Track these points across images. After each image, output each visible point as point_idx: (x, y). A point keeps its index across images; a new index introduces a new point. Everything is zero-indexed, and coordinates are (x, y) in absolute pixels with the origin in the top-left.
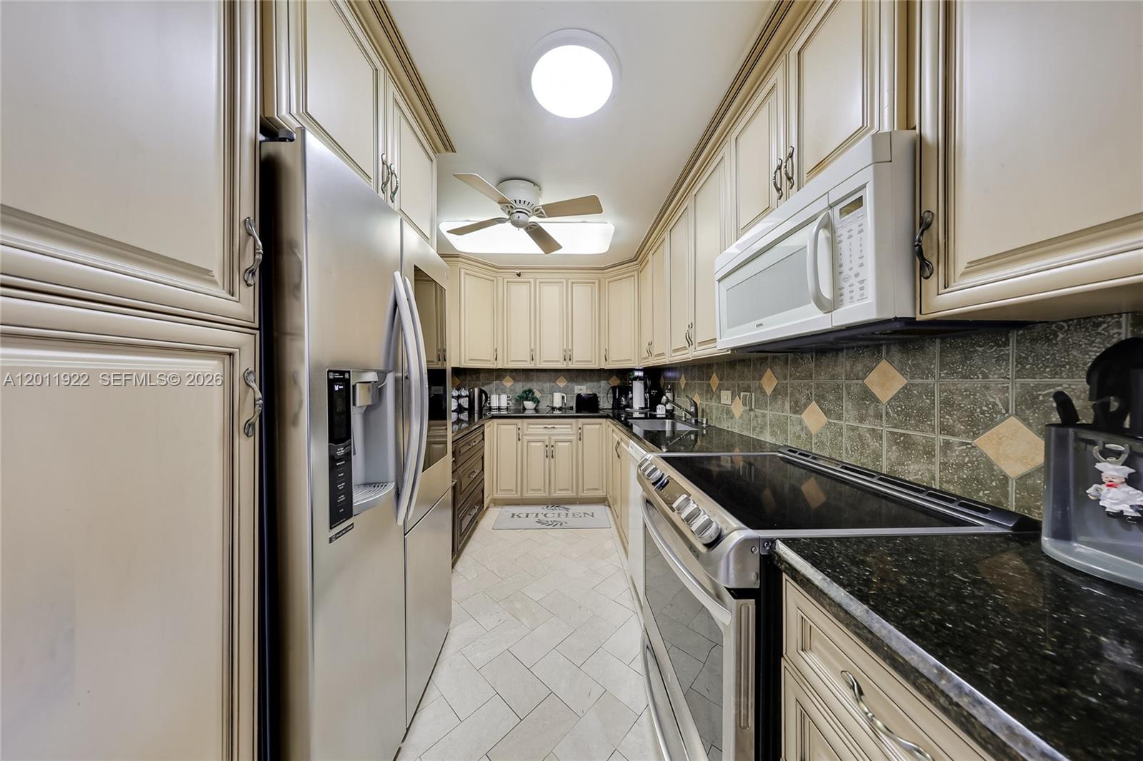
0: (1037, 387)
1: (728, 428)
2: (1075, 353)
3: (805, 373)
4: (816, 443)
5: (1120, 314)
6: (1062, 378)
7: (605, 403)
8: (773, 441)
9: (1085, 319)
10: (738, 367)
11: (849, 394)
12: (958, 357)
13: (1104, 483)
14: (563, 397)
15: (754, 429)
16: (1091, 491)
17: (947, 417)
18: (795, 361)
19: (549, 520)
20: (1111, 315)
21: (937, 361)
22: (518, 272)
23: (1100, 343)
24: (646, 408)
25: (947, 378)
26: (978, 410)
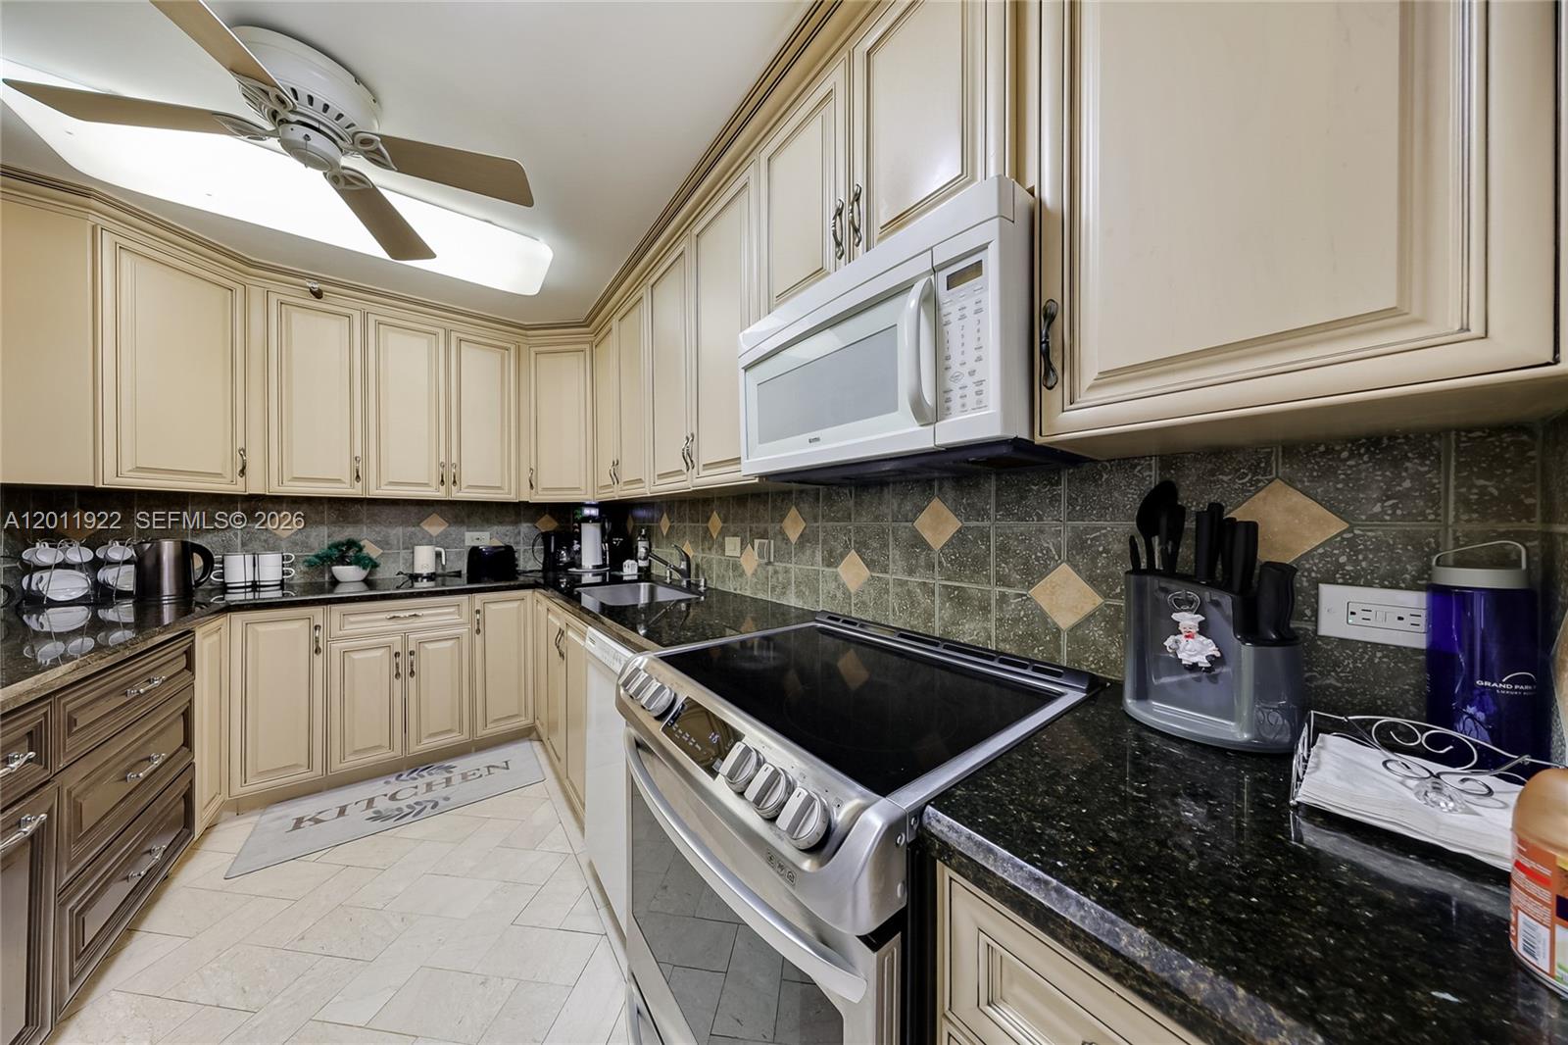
0: (1086, 531)
1: (735, 590)
2: (1117, 495)
3: (841, 513)
4: (855, 605)
5: (1151, 456)
6: (1106, 521)
7: (530, 561)
8: (800, 604)
9: (1124, 459)
10: (750, 505)
11: (896, 540)
12: (1014, 496)
13: (1181, 633)
14: (438, 555)
15: (774, 589)
16: (1169, 642)
17: (1003, 565)
18: (828, 498)
19: (403, 804)
20: (1144, 457)
21: (993, 500)
22: (317, 286)
23: (1135, 485)
24: (604, 565)
25: (1003, 520)
26: (1033, 557)
